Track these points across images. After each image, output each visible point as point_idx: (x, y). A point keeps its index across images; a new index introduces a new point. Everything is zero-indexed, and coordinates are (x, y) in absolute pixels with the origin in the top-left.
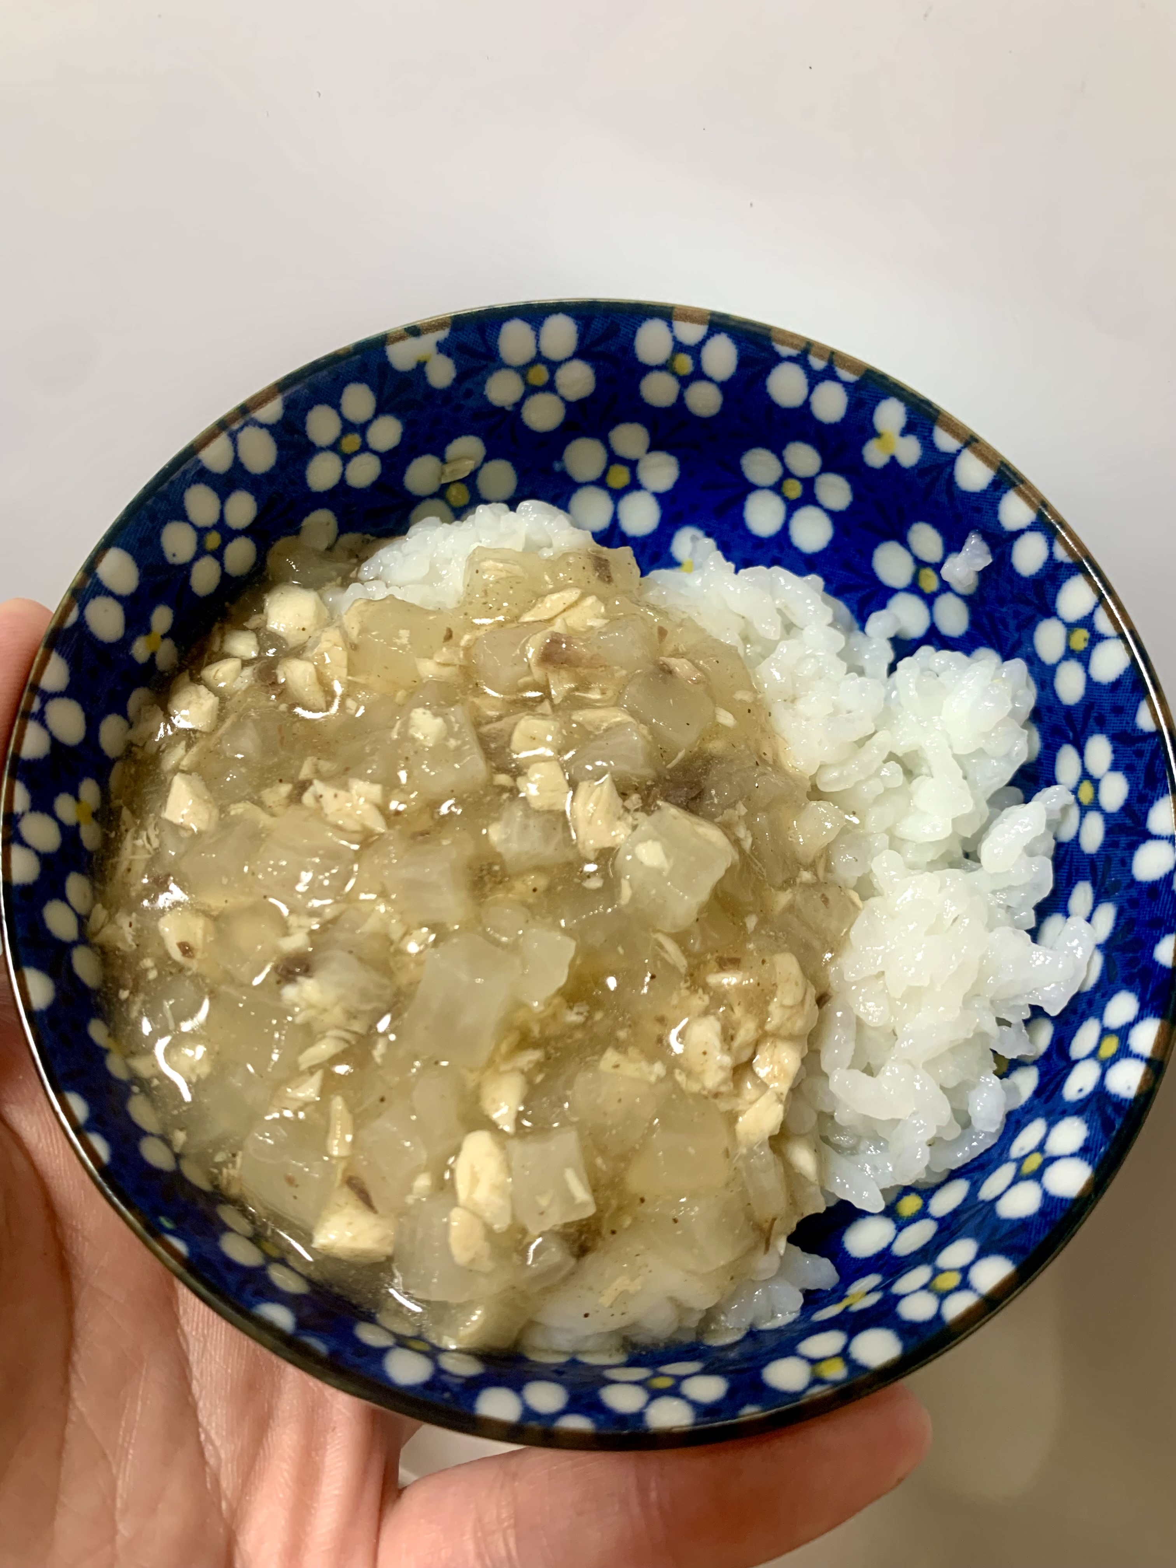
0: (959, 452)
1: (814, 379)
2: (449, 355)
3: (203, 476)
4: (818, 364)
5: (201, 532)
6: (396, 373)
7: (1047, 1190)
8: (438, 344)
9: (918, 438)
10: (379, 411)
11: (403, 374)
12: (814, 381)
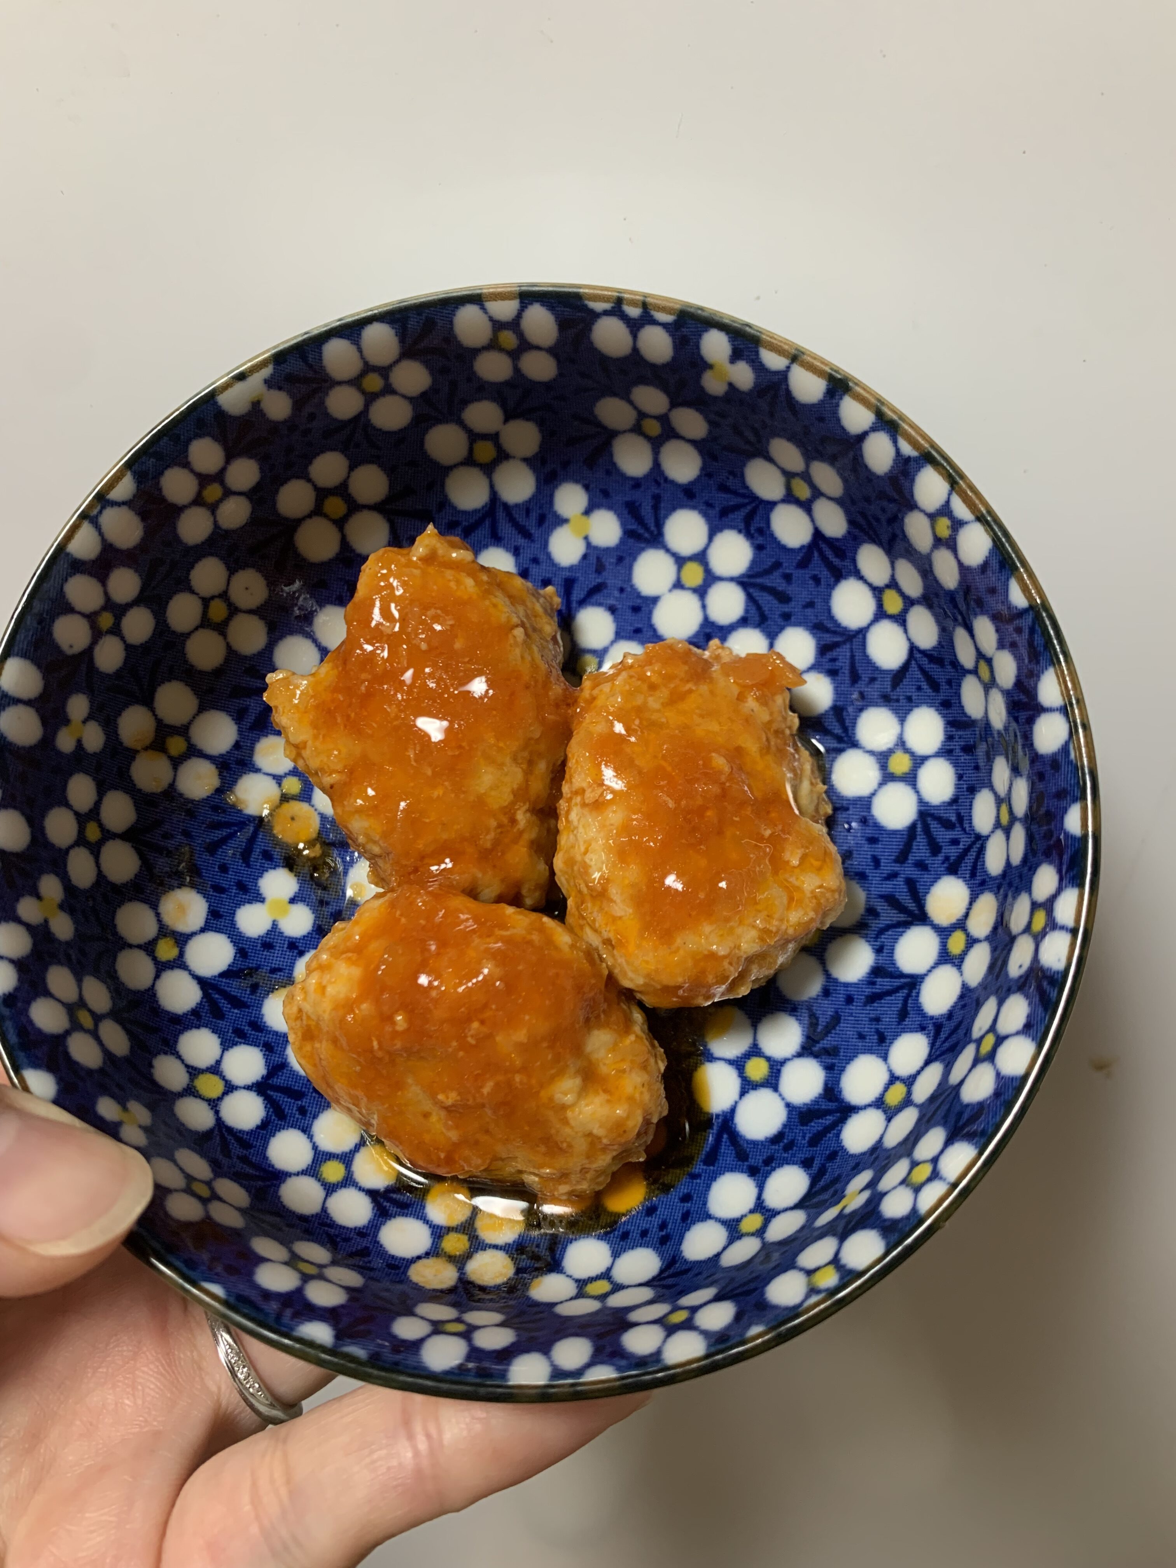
0: (788, 368)
1: (635, 326)
2: (280, 389)
3: (77, 566)
4: (634, 312)
5: (91, 618)
6: (235, 418)
7: (999, 1071)
8: (266, 381)
9: (747, 362)
10: (230, 457)
11: (242, 417)
12: (635, 329)
